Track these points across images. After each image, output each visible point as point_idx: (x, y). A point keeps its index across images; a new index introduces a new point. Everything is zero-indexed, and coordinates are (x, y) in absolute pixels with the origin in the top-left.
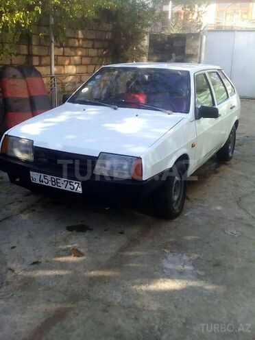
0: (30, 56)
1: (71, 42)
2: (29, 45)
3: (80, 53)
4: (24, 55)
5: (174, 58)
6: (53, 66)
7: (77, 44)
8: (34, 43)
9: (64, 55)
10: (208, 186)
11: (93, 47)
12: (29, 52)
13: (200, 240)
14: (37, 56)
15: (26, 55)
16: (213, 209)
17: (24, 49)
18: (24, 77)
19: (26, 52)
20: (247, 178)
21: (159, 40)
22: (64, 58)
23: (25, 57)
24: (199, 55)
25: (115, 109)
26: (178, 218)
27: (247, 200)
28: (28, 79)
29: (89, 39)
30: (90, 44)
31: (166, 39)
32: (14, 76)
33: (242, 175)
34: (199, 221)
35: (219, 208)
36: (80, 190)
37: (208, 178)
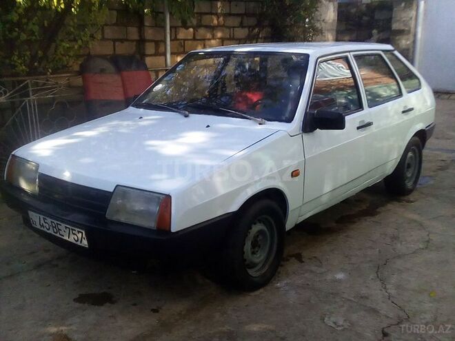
0: (142, 41)
1: (206, 20)
2: (141, 26)
3: (219, 35)
4: (133, 41)
5: (376, 37)
6: (168, 56)
7: (215, 22)
8: (147, 24)
9: (194, 39)
10: (347, 236)
11: (242, 26)
12: (140, 36)
13: (272, 331)
14: (152, 41)
15: (137, 41)
16: (329, 277)
17: (133, 33)
18: (119, 70)
19: (136, 37)
20: (421, 225)
21: (353, 11)
22: (195, 43)
23: (135, 43)
24: (412, 30)
25: (186, 116)
26: (261, 290)
27: (399, 264)
28: (125, 73)
29: (234, 15)
30: (237, 21)
31: (364, 8)
32: (102, 71)
33: (415, 221)
34: (292, 297)
35: (340, 276)
36: (85, 243)
37: (354, 222)
